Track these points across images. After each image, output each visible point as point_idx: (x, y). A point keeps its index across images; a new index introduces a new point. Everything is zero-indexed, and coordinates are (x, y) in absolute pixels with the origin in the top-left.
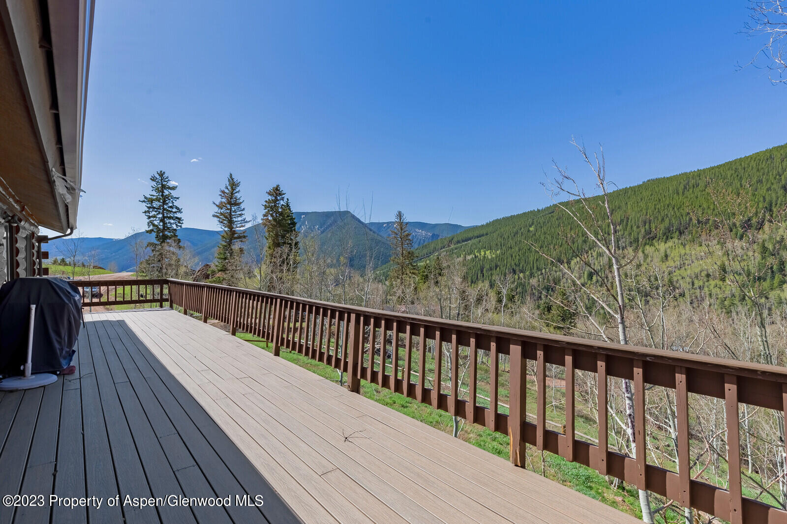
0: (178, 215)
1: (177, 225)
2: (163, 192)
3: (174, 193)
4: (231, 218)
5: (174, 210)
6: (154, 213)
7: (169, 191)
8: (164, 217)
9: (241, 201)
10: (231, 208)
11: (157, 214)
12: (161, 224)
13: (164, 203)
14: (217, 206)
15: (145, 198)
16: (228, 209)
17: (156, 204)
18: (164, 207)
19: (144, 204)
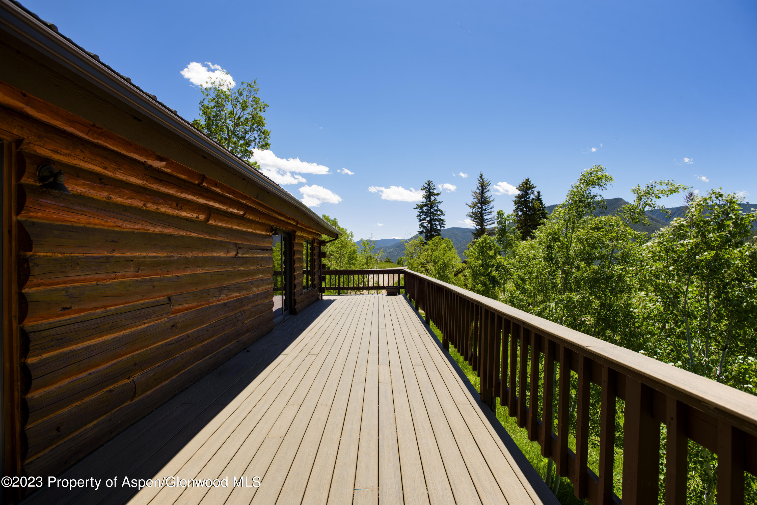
0: (442, 217)
1: (440, 226)
2: (430, 199)
3: (439, 199)
4: (482, 217)
5: (439, 213)
6: (424, 216)
7: (435, 196)
8: (431, 219)
9: (491, 199)
10: (482, 207)
11: (426, 217)
12: (429, 225)
13: (431, 207)
14: (470, 206)
15: (418, 205)
16: (479, 208)
17: (425, 209)
18: (431, 211)
19: (418, 210)
